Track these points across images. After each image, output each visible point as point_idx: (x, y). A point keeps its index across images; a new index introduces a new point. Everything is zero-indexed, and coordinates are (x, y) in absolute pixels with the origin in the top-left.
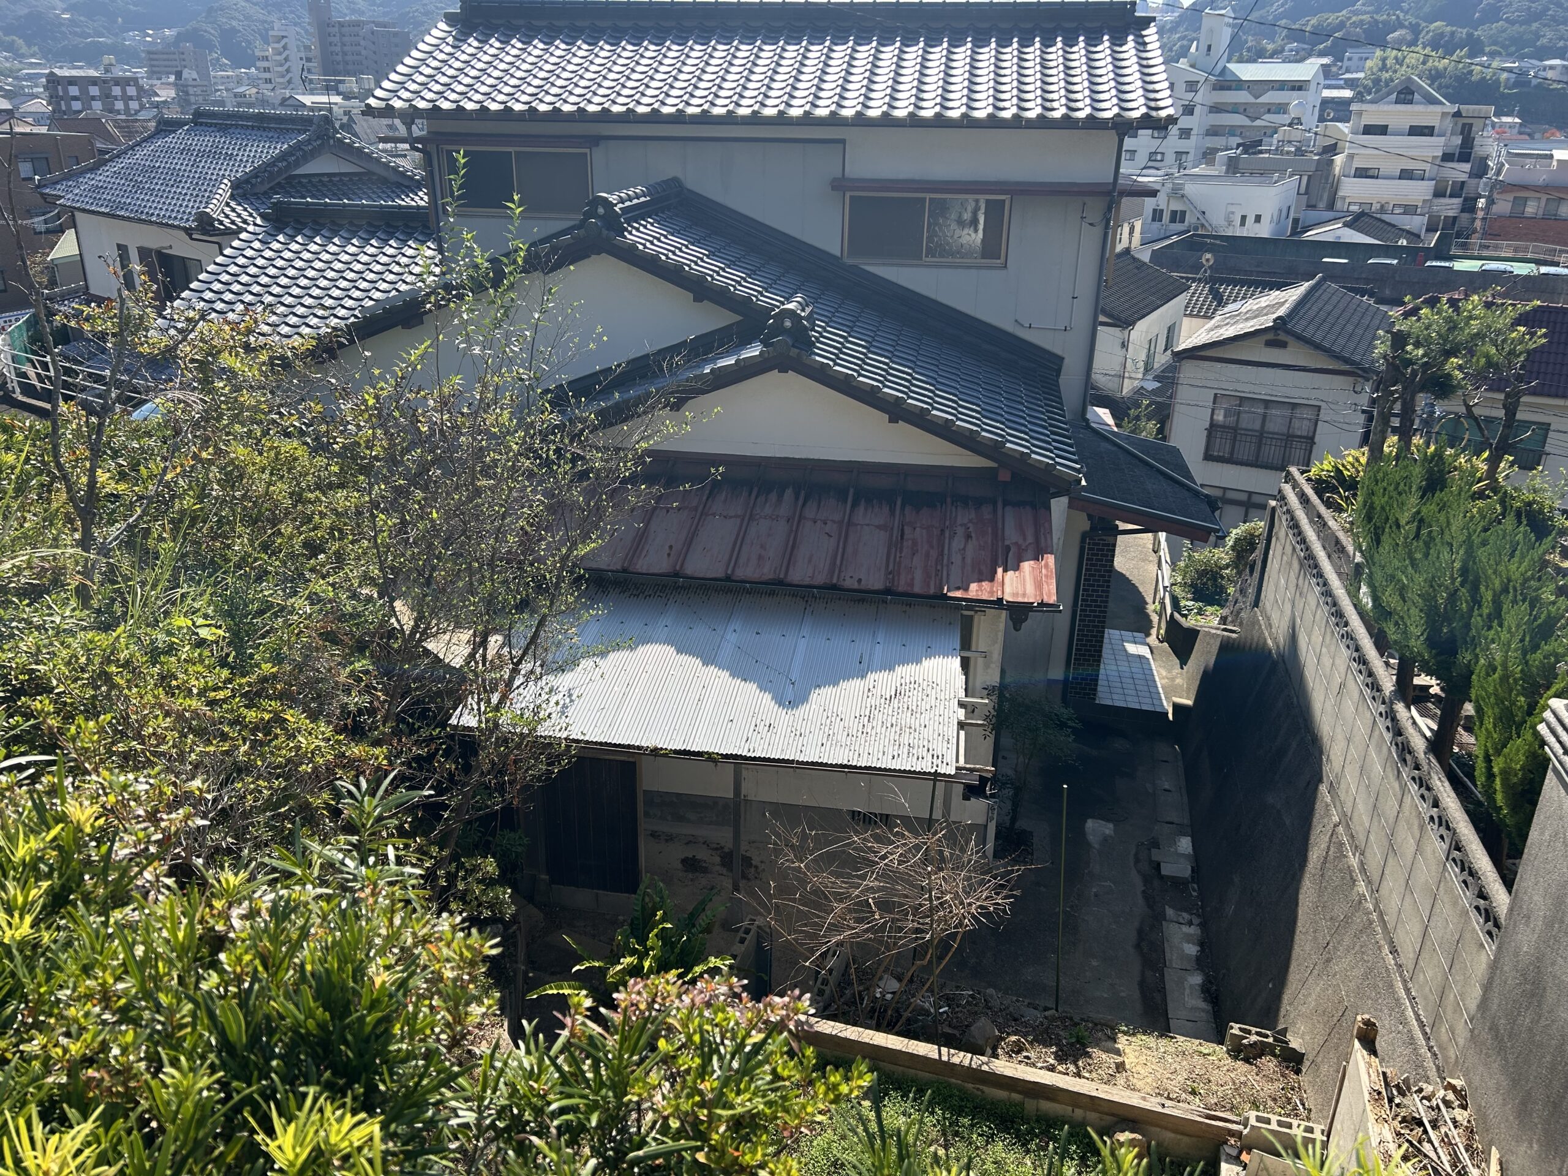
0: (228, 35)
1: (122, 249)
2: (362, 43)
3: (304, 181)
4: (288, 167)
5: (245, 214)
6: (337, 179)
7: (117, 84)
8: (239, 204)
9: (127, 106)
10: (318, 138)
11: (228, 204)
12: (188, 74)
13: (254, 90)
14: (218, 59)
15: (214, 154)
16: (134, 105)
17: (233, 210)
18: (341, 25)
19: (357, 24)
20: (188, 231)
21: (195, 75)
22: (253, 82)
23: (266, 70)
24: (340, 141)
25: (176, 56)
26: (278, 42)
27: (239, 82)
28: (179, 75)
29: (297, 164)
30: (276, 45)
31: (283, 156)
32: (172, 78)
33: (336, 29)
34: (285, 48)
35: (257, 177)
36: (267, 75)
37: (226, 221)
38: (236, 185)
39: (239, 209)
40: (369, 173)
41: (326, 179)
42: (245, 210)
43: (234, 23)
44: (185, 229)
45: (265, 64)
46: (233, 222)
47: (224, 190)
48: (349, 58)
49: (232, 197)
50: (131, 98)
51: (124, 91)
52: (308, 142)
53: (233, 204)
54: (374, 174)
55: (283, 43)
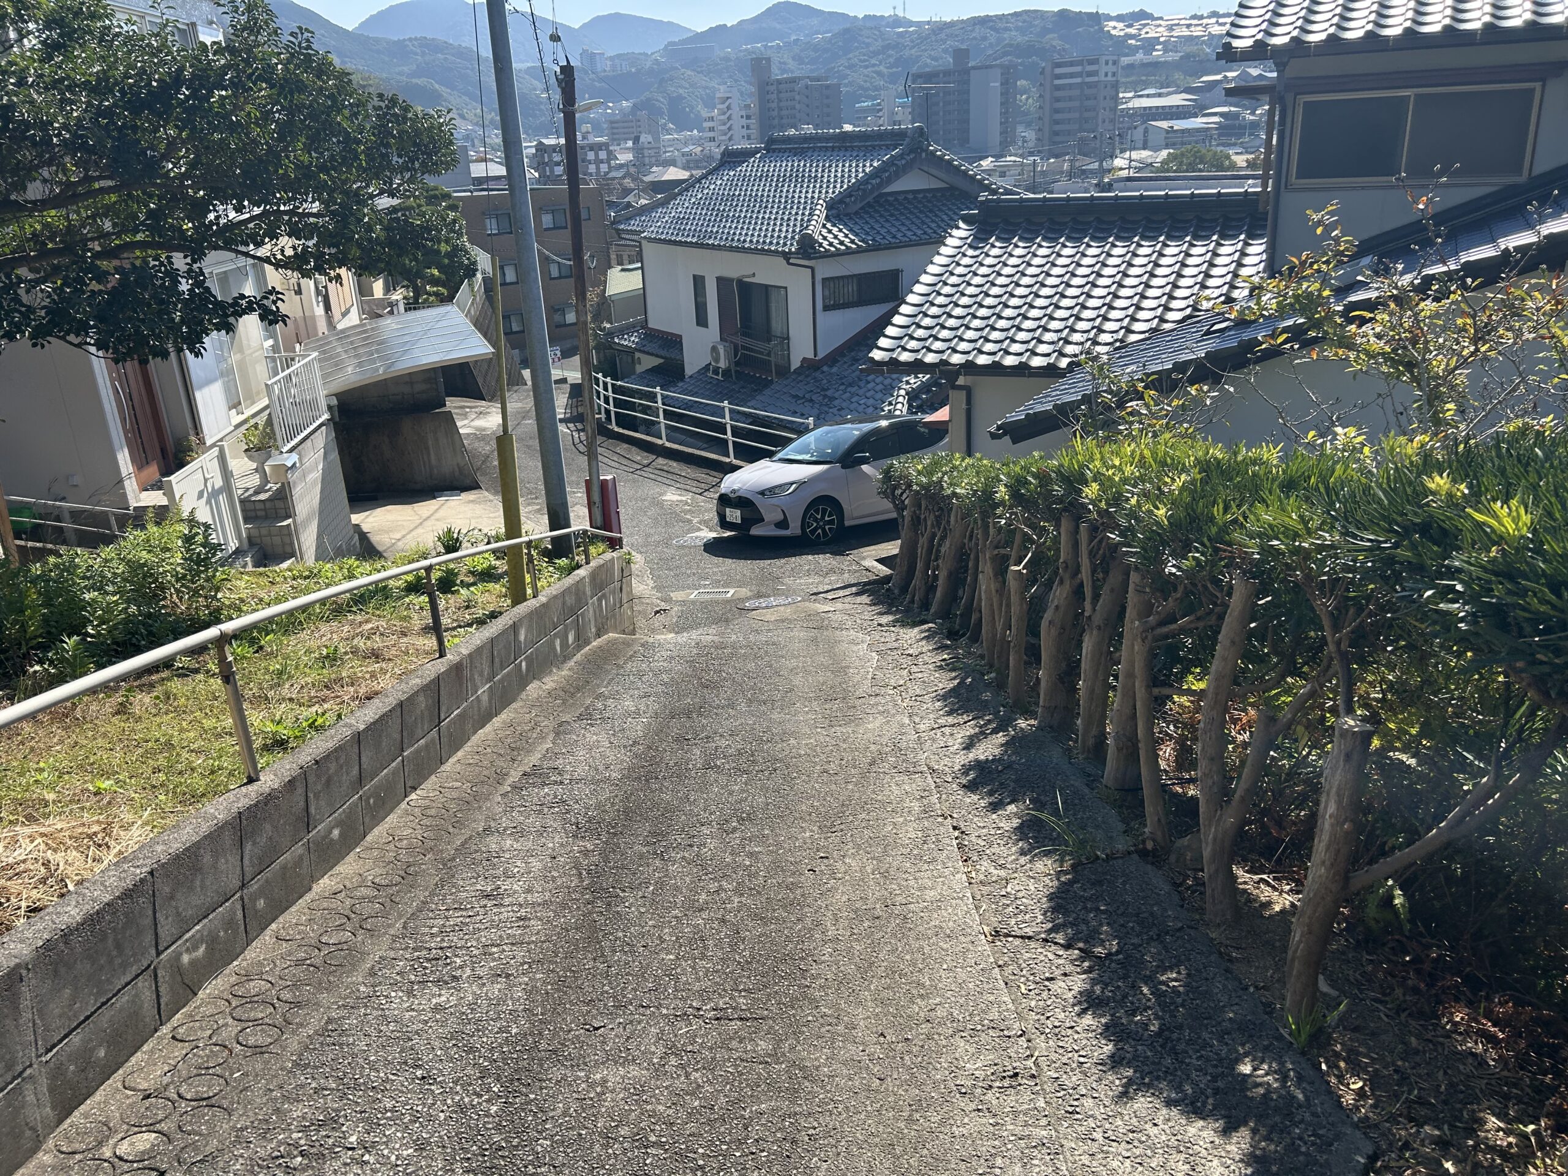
0: (675, 102)
1: (699, 282)
2: (797, 97)
3: (891, 199)
4: (880, 185)
5: (841, 236)
6: (921, 196)
7: (591, 149)
8: (834, 225)
9: (598, 168)
10: (911, 152)
11: (824, 226)
12: (645, 138)
13: (700, 149)
14: (665, 124)
15: (797, 178)
16: (604, 168)
17: (830, 231)
18: (779, 82)
19: (793, 81)
20: (786, 256)
21: (650, 139)
22: (698, 142)
23: (712, 129)
24: (933, 153)
25: (633, 124)
26: (723, 103)
27: (686, 144)
28: (636, 140)
29: (889, 181)
30: (721, 106)
31: (876, 173)
32: (630, 144)
33: (774, 87)
34: (728, 108)
35: (851, 196)
36: (711, 134)
37: (825, 244)
38: (831, 206)
39: (835, 230)
40: (952, 188)
41: (910, 196)
42: (840, 230)
43: (681, 91)
44: (784, 253)
45: (711, 124)
46: (831, 244)
47: (821, 212)
48: (784, 113)
49: (827, 218)
50: (602, 162)
51: (597, 155)
52: (901, 156)
53: (829, 225)
54: (957, 189)
55: (727, 104)
